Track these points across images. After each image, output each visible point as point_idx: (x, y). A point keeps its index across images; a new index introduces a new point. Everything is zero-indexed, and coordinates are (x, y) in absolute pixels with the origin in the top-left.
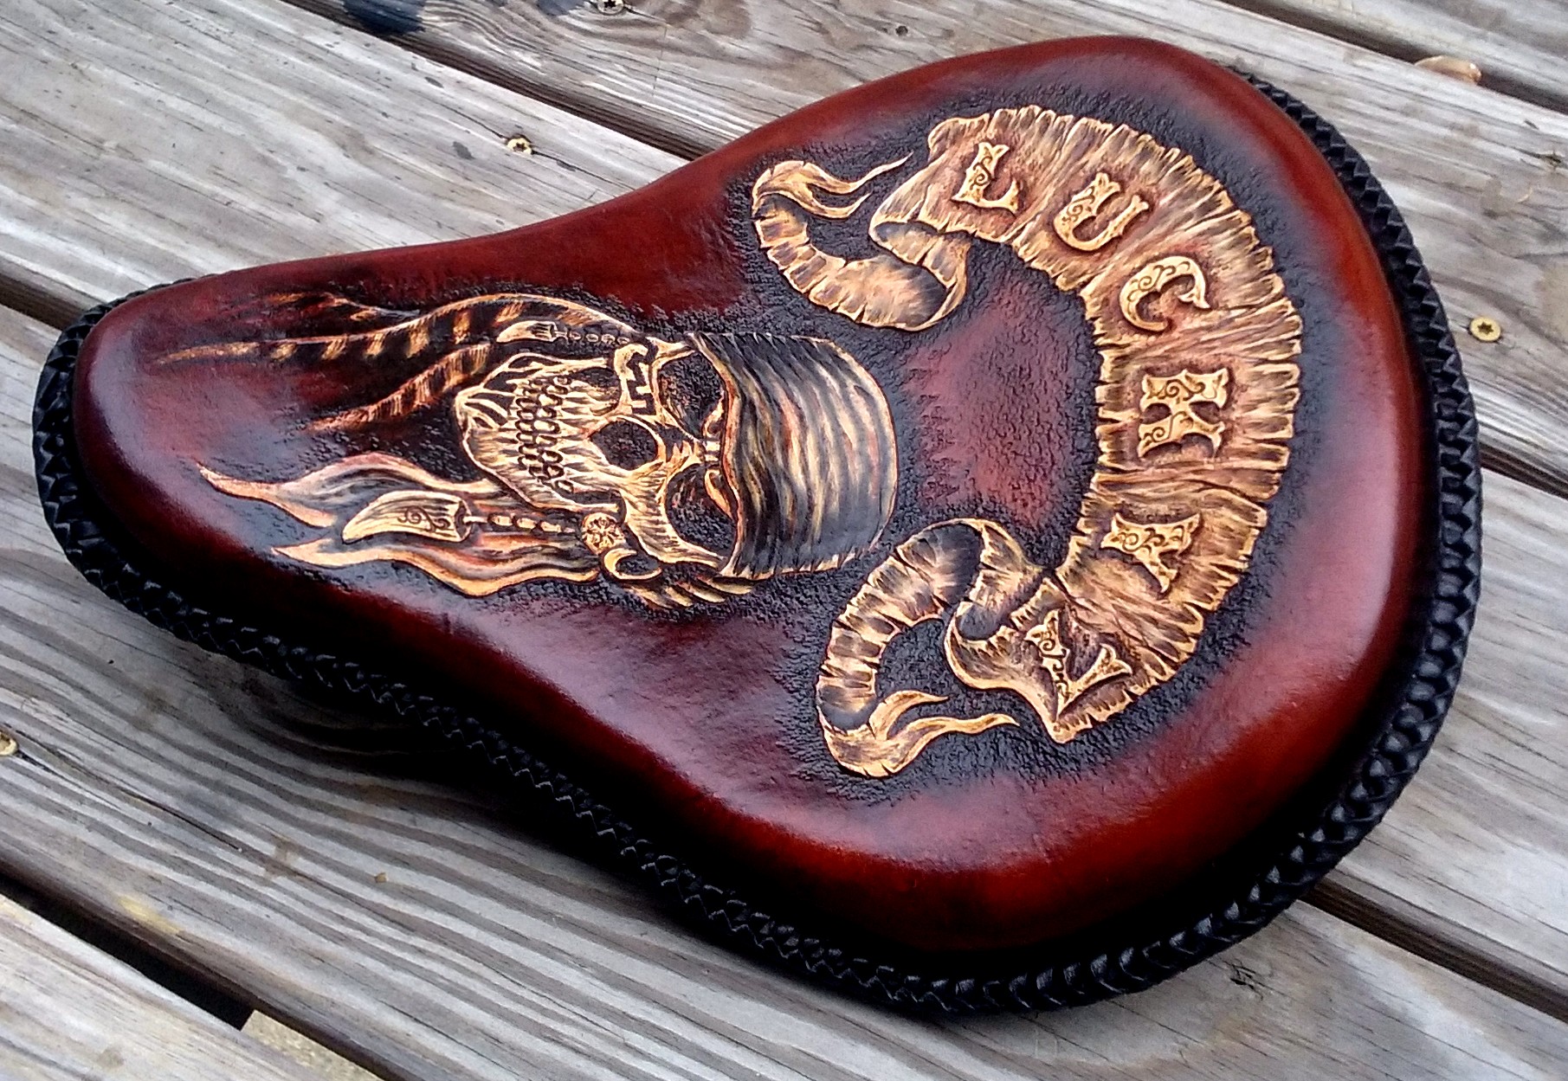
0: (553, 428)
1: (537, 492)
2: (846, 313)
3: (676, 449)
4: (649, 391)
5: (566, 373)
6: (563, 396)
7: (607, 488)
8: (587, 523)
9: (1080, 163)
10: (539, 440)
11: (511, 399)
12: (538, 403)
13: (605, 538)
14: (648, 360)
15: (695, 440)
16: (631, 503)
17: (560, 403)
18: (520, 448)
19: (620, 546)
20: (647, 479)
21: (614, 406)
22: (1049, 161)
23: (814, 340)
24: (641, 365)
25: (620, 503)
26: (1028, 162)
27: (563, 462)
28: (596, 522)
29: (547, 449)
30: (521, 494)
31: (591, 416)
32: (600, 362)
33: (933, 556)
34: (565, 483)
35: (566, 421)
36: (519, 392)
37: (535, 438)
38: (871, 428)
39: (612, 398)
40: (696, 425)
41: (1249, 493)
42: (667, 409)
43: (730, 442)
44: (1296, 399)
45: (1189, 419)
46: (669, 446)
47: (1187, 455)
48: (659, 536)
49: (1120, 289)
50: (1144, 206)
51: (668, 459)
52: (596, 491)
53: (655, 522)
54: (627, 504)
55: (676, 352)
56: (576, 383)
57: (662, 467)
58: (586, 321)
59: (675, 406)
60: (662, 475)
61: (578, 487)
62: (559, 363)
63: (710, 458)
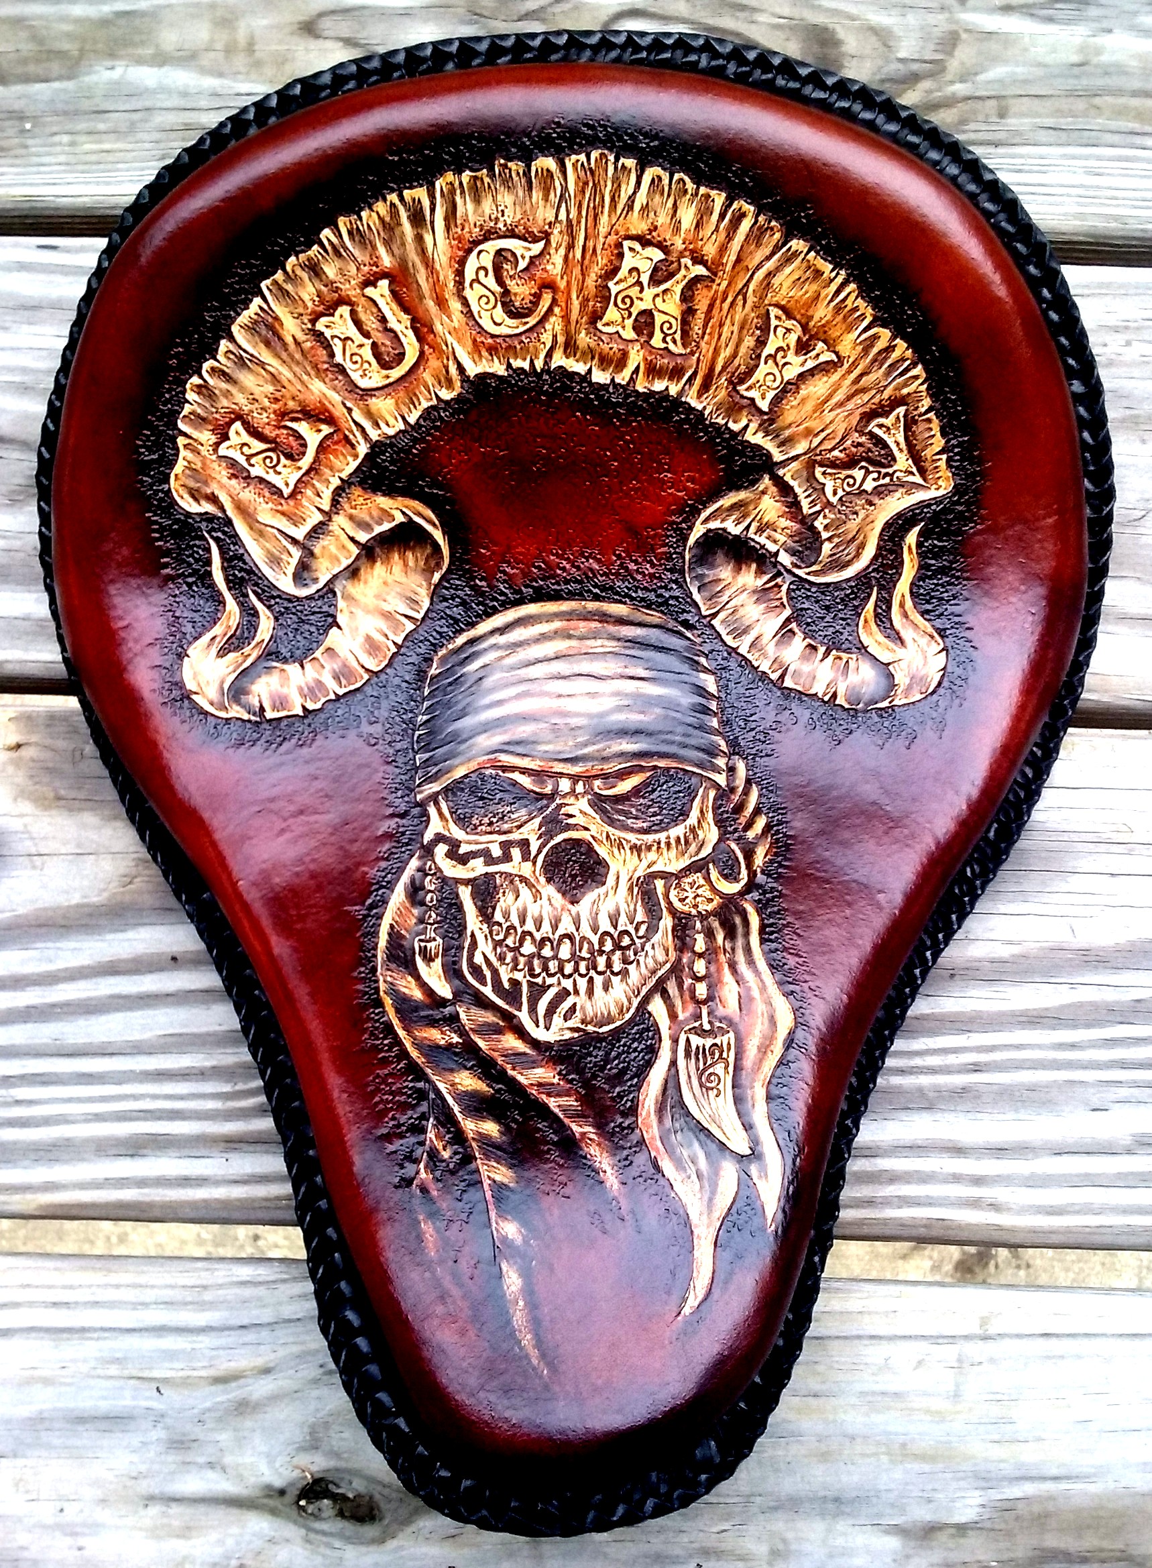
2: (403, 635)
3: (571, 821)
4: (497, 844)
5: (485, 926)
6: (519, 931)
7: (636, 890)
8: (686, 909)
9: (292, 346)
10: (585, 954)
12: (531, 957)
13: (700, 891)
14: (454, 845)
15: (558, 801)
16: (649, 867)
17: (526, 933)
18: (600, 973)
19: (708, 879)
20: (615, 850)
21: (523, 879)
22: (275, 379)
23: (433, 671)
24: (461, 851)
25: (652, 876)
26: (266, 402)
27: (612, 930)
28: (682, 900)
29: (596, 947)
30: (660, 973)
31: (545, 901)
32: (465, 893)
33: (719, 581)
34: (637, 929)
35: (555, 927)
36: (518, 976)
37: (584, 959)
38: (557, 624)
39: (512, 882)
40: (538, 800)
41: (767, 251)
42: (519, 827)
43: (559, 767)
44: (687, 179)
45: (665, 291)
46: (569, 827)
47: (702, 305)
48: (687, 842)
49: (482, 331)
50: (384, 284)
51: (587, 829)
52: (643, 900)
53: (668, 845)
54: (654, 869)
55: (441, 814)
56: (498, 917)
57: (598, 836)
58: (408, 905)
59: (513, 820)
60: (608, 836)
61: (640, 916)
62: (473, 935)
63: (580, 788)
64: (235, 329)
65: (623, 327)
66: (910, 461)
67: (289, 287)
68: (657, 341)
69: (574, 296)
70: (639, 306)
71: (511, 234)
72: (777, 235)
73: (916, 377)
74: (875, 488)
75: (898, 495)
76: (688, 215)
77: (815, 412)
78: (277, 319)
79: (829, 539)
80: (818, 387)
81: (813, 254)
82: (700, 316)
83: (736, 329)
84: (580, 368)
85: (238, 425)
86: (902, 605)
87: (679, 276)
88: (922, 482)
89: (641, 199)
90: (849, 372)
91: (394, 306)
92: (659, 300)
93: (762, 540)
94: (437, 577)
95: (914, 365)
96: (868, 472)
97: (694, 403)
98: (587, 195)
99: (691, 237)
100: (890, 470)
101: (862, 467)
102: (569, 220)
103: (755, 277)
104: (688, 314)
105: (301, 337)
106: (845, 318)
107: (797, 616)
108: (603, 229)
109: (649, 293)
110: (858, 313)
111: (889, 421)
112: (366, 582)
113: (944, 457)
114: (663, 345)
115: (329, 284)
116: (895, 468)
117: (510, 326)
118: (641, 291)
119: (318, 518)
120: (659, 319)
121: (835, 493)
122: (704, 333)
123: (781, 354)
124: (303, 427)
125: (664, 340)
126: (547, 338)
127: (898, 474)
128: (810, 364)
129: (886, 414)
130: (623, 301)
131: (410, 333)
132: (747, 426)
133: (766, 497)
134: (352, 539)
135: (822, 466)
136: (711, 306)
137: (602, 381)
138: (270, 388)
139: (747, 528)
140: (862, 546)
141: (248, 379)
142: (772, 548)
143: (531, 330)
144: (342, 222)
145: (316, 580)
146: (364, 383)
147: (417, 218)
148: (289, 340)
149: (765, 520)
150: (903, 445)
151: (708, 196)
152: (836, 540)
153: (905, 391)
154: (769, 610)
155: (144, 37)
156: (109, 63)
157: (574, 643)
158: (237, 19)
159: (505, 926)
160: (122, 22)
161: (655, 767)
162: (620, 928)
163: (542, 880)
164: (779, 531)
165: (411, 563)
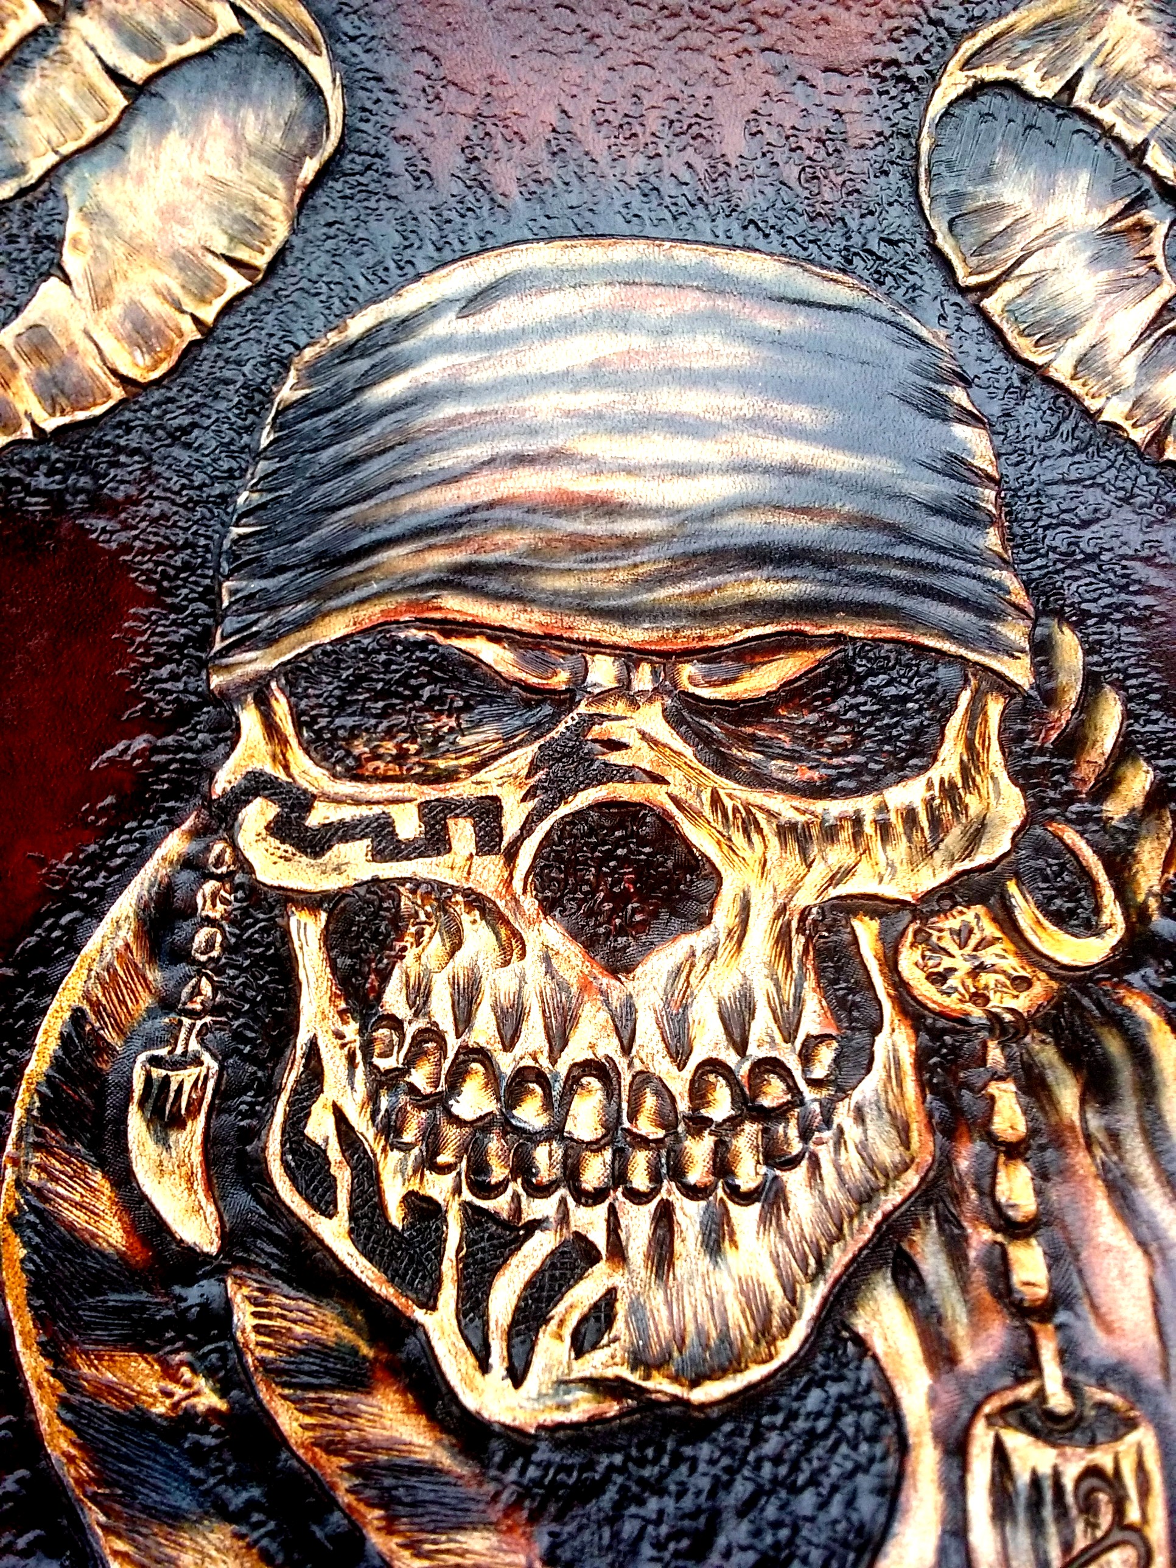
0: (595, 1083)
1: (863, 1148)
2: (219, 303)
3: (616, 758)
4: (412, 809)
5: (351, 1030)
6: (453, 1044)
7: (798, 943)
8: (952, 1003)
10: (646, 1127)
11: (474, 1217)
12: (482, 1125)
13: (988, 956)
14: (295, 799)
15: (582, 709)
16: (834, 880)
17: (474, 1054)
18: (693, 1192)
19: (1007, 921)
20: (739, 839)
21: (477, 901)
23: (287, 393)
24: (316, 818)
25: (846, 908)
27: (730, 1058)
28: (938, 978)
29: (683, 1106)
30: (892, 1199)
31: (532, 966)
32: (307, 930)
33: (996, 209)
34: (807, 1058)
35: (558, 1040)
36: (438, 1187)
37: (643, 1142)
38: (601, 296)
39: (443, 906)
40: (528, 705)
42: (475, 768)
43: (589, 629)
46: (610, 773)
48: (936, 823)
51: (658, 779)
53: (884, 829)
54: (842, 890)
55: (271, 728)
56: (394, 1000)
57: (689, 798)
58: (138, 957)
59: (463, 751)
60: (716, 800)
61: (813, 1021)
62: (313, 1051)
63: (643, 679)
93: (1106, 114)
94: (310, 168)
119: (35, 17)
134: (115, 76)
139: (1074, 84)
142: (1131, 134)
145: (18, 166)
149: (1115, 67)
154: (1117, 287)
161: (839, 639)
162: (755, 1052)
163: (530, 904)
164: (1148, 94)
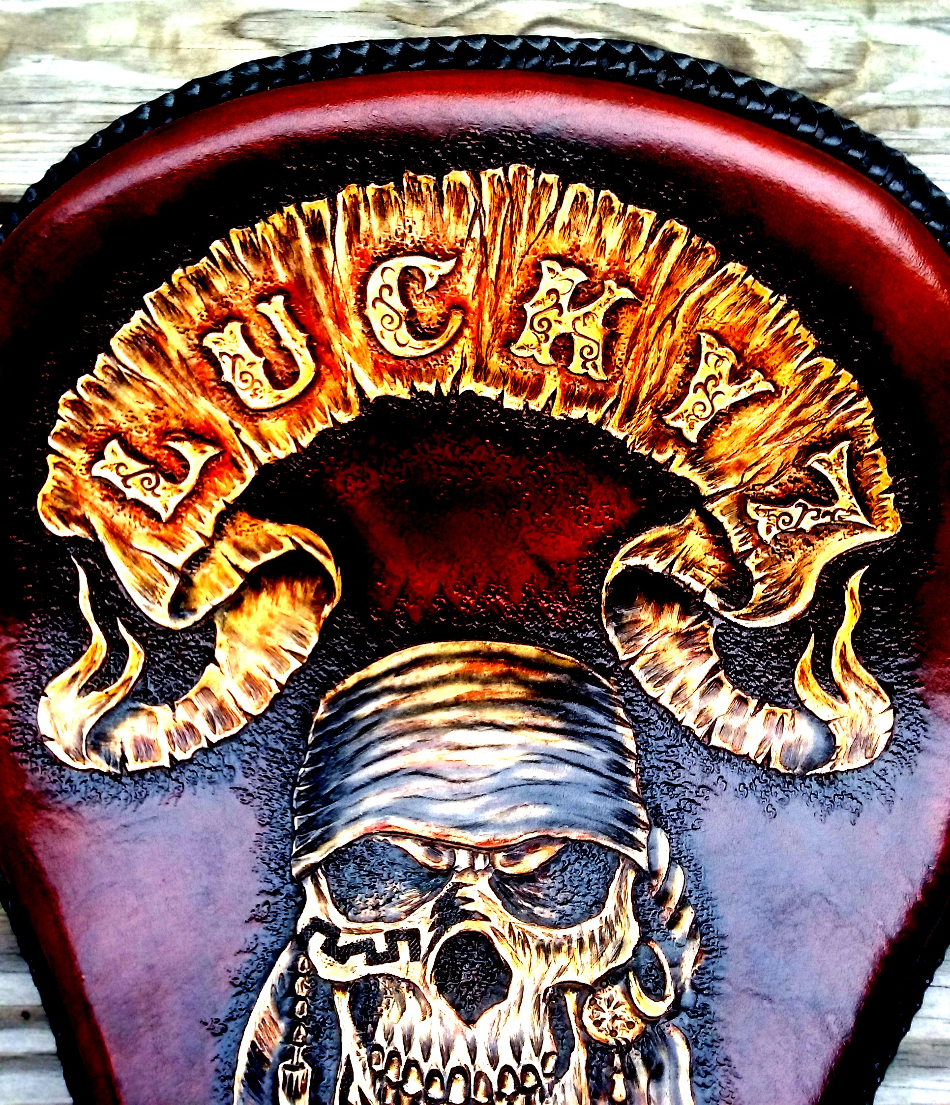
2: (287, 674)
16: (559, 974)
17: (412, 1063)
19: (627, 993)
22: (156, 396)
25: (562, 988)
33: (637, 622)
41: (699, 274)
44: (614, 197)
45: (586, 315)
47: (626, 329)
49: (384, 352)
50: (278, 301)
51: (486, 919)
52: (551, 1020)
53: (581, 942)
54: (562, 978)
55: (320, 893)
56: (379, 1038)
57: (500, 929)
58: (274, 1015)
59: (402, 903)
60: (511, 929)
61: (548, 1046)
62: (348, 1062)
63: (480, 863)
64: (114, 343)
65: (540, 351)
66: (854, 500)
67: (175, 300)
68: (576, 366)
69: (486, 317)
70: (556, 330)
71: (419, 250)
72: (712, 258)
73: (862, 411)
74: (814, 527)
75: (839, 535)
76: (613, 234)
77: (748, 444)
78: (160, 333)
79: (762, 580)
80: (753, 418)
81: (751, 278)
82: (624, 340)
83: (663, 355)
84: (491, 393)
85: (114, 444)
86: (843, 655)
87: (603, 299)
88: (866, 523)
89: (563, 216)
90: (788, 402)
91: (289, 324)
92: (579, 324)
93: (686, 578)
94: (327, 610)
95: (860, 397)
96: (806, 510)
97: (615, 432)
98: (504, 212)
99: (616, 257)
100: (831, 509)
101: (800, 505)
102: (483, 239)
103: (686, 302)
104: (610, 339)
105: (186, 352)
106: (785, 347)
107: (725, 663)
108: (520, 249)
109: (569, 316)
110: (799, 342)
111: (831, 456)
112: (249, 614)
113: (892, 496)
114: (583, 371)
115: (219, 298)
116: (837, 506)
117: (414, 348)
118: (561, 313)
119: (199, 544)
120: (579, 343)
121: (769, 530)
122: (628, 359)
123: (711, 383)
124: (185, 448)
125: (584, 366)
126: (455, 361)
127: (840, 513)
128: (744, 394)
129: (828, 449)
130: (540, 324)
131: (306, 352)
132: (672, 459)
133: (692, 533)
134: (236, 567)
135: (754, 500)
136: (636, 331)
137: (514, 407)
138: (150, 406)
139: (671, 566)
140: (798, 589)
141: (126, 395)
142: (698, 587)
143: (438, 352)
144: (235, 235)
145: (194, 611)
146: (254, 403)
147: (316, 231)
148: (173, 355)
149: (691, 557)
150: (846, 482)
151: (636, 215)
152: (769, 581)
153: (849, 425)
154: (695, 655)
155: (71, 33)
156: (36, 57)
157: (476, 687)
158: (163, 18)
159: (386, 1052)
160: (53, 18)
162: (524, 1062)
163: (433, 988)
164: (706, 569)
165: (300, 593)
